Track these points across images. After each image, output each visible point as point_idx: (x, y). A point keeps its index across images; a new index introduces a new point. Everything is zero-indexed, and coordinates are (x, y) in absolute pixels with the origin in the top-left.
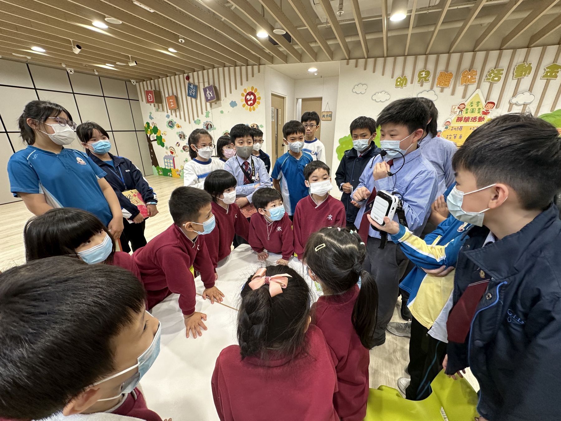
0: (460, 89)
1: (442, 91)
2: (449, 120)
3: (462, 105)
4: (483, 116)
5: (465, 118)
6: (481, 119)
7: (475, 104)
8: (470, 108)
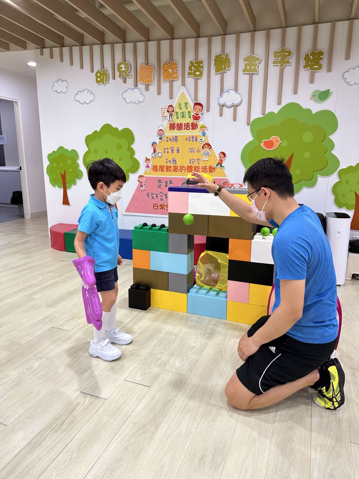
0: (165, 86)
1: (147, 89)
2: (161, 128)
3: (171, 108)
4: (195, 121)
5: (177, 125)
6: (194, 126)
7: (183, 106)
8: (179, 111)
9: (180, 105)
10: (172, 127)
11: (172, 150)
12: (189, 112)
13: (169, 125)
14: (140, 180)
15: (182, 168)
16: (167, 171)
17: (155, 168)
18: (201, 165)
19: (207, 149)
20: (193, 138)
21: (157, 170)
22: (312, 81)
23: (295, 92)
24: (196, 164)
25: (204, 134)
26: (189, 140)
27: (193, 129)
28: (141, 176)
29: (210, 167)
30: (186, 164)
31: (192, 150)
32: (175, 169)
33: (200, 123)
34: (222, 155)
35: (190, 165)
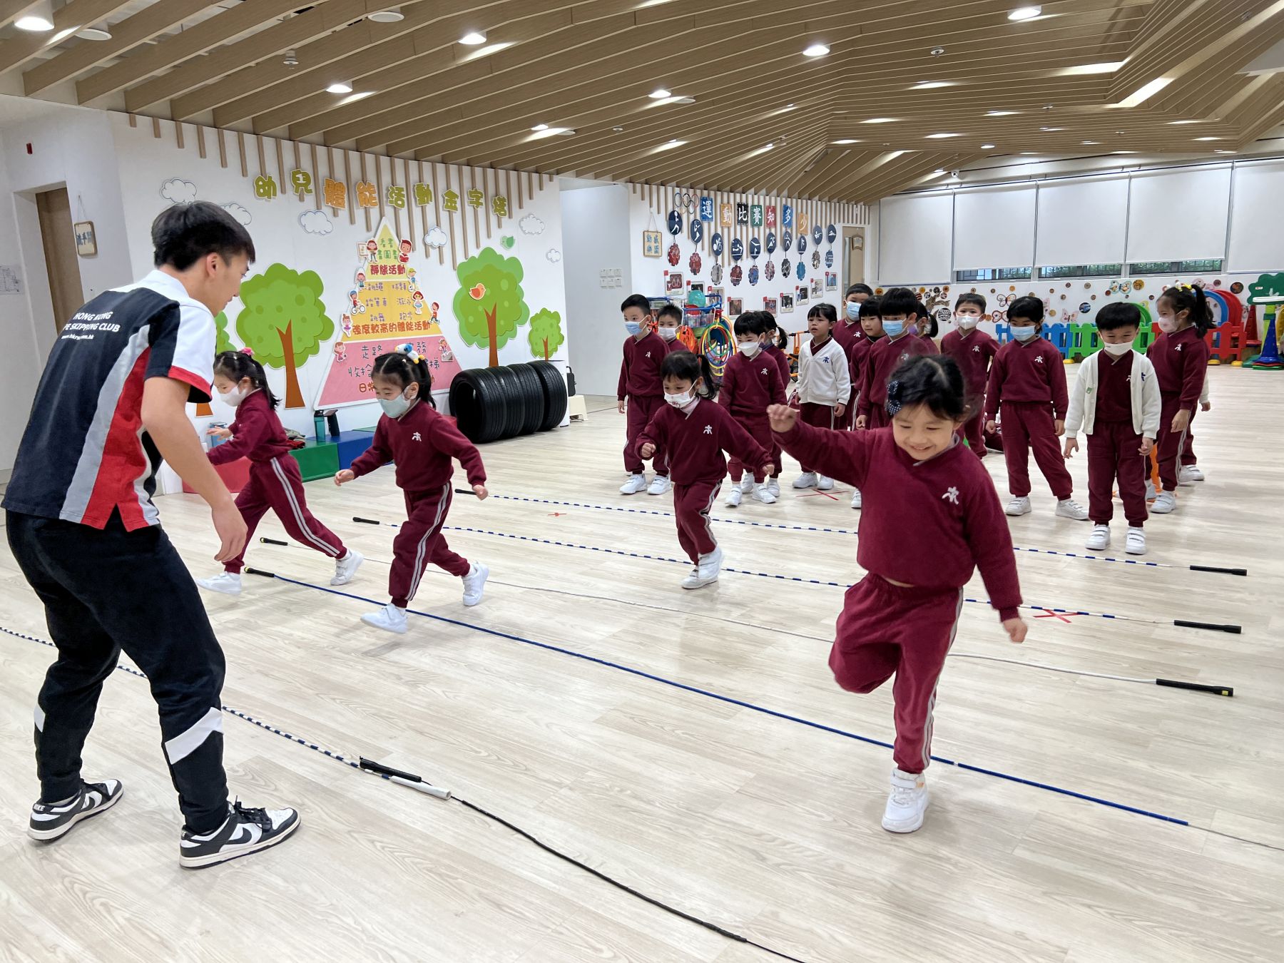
0: (359, 214)
1: (335, 214)
2: (361, 271)
3: (371, 244)
4: (402, 264)
5: (381, 267)
6: (401, 270)
7: (387, 242)
8: (382, 249)
9: (383, 241)
10: (374, 270)
11: (377, 302)
12: (395, 251)
13: (370, 268)
14: (338, 350)
15: (391, 326)
16: (373, 332)
17: (357, 330)
18: (414, 321)
19: (418, 299)
20: (401, 285)
21: (359, 333)
22: (499, 226)
23: (489, 236)
24: (408, 320)
25: (414, 280)
26: (397, 288)
27: (400, 273)
28: (339, 344)
29: (424, 322)
30: (397, 320)
31: (401, 301)
32: (384, 329)
33: (408, 266)
34: (435, 306)
35: (401, 321)
